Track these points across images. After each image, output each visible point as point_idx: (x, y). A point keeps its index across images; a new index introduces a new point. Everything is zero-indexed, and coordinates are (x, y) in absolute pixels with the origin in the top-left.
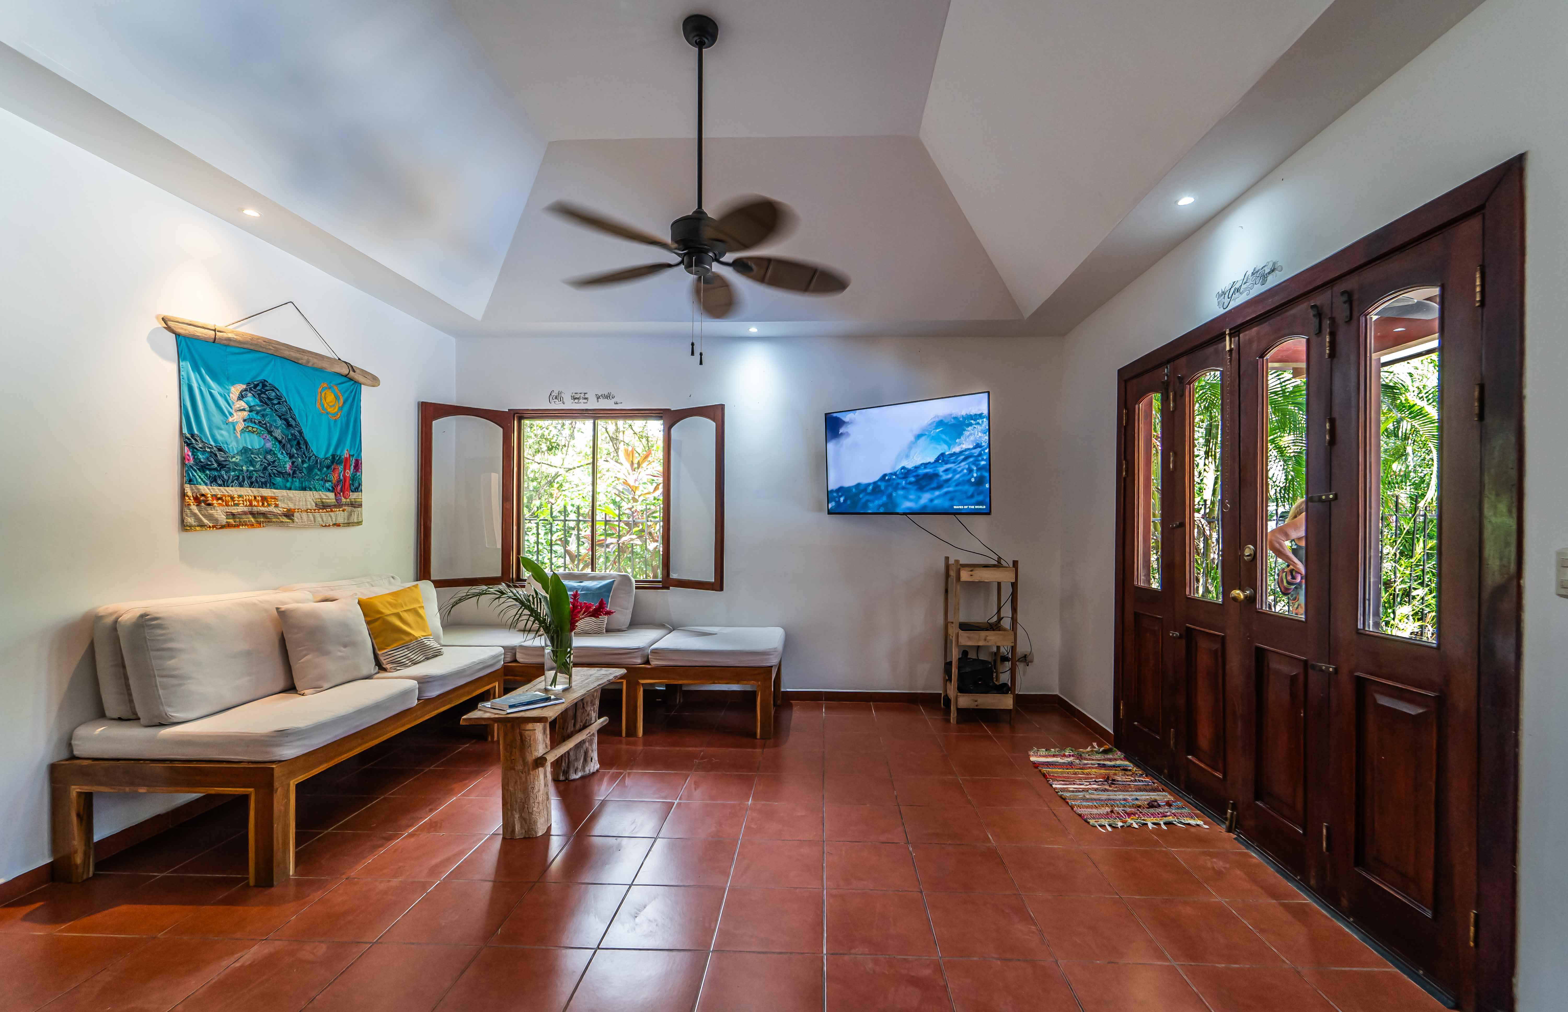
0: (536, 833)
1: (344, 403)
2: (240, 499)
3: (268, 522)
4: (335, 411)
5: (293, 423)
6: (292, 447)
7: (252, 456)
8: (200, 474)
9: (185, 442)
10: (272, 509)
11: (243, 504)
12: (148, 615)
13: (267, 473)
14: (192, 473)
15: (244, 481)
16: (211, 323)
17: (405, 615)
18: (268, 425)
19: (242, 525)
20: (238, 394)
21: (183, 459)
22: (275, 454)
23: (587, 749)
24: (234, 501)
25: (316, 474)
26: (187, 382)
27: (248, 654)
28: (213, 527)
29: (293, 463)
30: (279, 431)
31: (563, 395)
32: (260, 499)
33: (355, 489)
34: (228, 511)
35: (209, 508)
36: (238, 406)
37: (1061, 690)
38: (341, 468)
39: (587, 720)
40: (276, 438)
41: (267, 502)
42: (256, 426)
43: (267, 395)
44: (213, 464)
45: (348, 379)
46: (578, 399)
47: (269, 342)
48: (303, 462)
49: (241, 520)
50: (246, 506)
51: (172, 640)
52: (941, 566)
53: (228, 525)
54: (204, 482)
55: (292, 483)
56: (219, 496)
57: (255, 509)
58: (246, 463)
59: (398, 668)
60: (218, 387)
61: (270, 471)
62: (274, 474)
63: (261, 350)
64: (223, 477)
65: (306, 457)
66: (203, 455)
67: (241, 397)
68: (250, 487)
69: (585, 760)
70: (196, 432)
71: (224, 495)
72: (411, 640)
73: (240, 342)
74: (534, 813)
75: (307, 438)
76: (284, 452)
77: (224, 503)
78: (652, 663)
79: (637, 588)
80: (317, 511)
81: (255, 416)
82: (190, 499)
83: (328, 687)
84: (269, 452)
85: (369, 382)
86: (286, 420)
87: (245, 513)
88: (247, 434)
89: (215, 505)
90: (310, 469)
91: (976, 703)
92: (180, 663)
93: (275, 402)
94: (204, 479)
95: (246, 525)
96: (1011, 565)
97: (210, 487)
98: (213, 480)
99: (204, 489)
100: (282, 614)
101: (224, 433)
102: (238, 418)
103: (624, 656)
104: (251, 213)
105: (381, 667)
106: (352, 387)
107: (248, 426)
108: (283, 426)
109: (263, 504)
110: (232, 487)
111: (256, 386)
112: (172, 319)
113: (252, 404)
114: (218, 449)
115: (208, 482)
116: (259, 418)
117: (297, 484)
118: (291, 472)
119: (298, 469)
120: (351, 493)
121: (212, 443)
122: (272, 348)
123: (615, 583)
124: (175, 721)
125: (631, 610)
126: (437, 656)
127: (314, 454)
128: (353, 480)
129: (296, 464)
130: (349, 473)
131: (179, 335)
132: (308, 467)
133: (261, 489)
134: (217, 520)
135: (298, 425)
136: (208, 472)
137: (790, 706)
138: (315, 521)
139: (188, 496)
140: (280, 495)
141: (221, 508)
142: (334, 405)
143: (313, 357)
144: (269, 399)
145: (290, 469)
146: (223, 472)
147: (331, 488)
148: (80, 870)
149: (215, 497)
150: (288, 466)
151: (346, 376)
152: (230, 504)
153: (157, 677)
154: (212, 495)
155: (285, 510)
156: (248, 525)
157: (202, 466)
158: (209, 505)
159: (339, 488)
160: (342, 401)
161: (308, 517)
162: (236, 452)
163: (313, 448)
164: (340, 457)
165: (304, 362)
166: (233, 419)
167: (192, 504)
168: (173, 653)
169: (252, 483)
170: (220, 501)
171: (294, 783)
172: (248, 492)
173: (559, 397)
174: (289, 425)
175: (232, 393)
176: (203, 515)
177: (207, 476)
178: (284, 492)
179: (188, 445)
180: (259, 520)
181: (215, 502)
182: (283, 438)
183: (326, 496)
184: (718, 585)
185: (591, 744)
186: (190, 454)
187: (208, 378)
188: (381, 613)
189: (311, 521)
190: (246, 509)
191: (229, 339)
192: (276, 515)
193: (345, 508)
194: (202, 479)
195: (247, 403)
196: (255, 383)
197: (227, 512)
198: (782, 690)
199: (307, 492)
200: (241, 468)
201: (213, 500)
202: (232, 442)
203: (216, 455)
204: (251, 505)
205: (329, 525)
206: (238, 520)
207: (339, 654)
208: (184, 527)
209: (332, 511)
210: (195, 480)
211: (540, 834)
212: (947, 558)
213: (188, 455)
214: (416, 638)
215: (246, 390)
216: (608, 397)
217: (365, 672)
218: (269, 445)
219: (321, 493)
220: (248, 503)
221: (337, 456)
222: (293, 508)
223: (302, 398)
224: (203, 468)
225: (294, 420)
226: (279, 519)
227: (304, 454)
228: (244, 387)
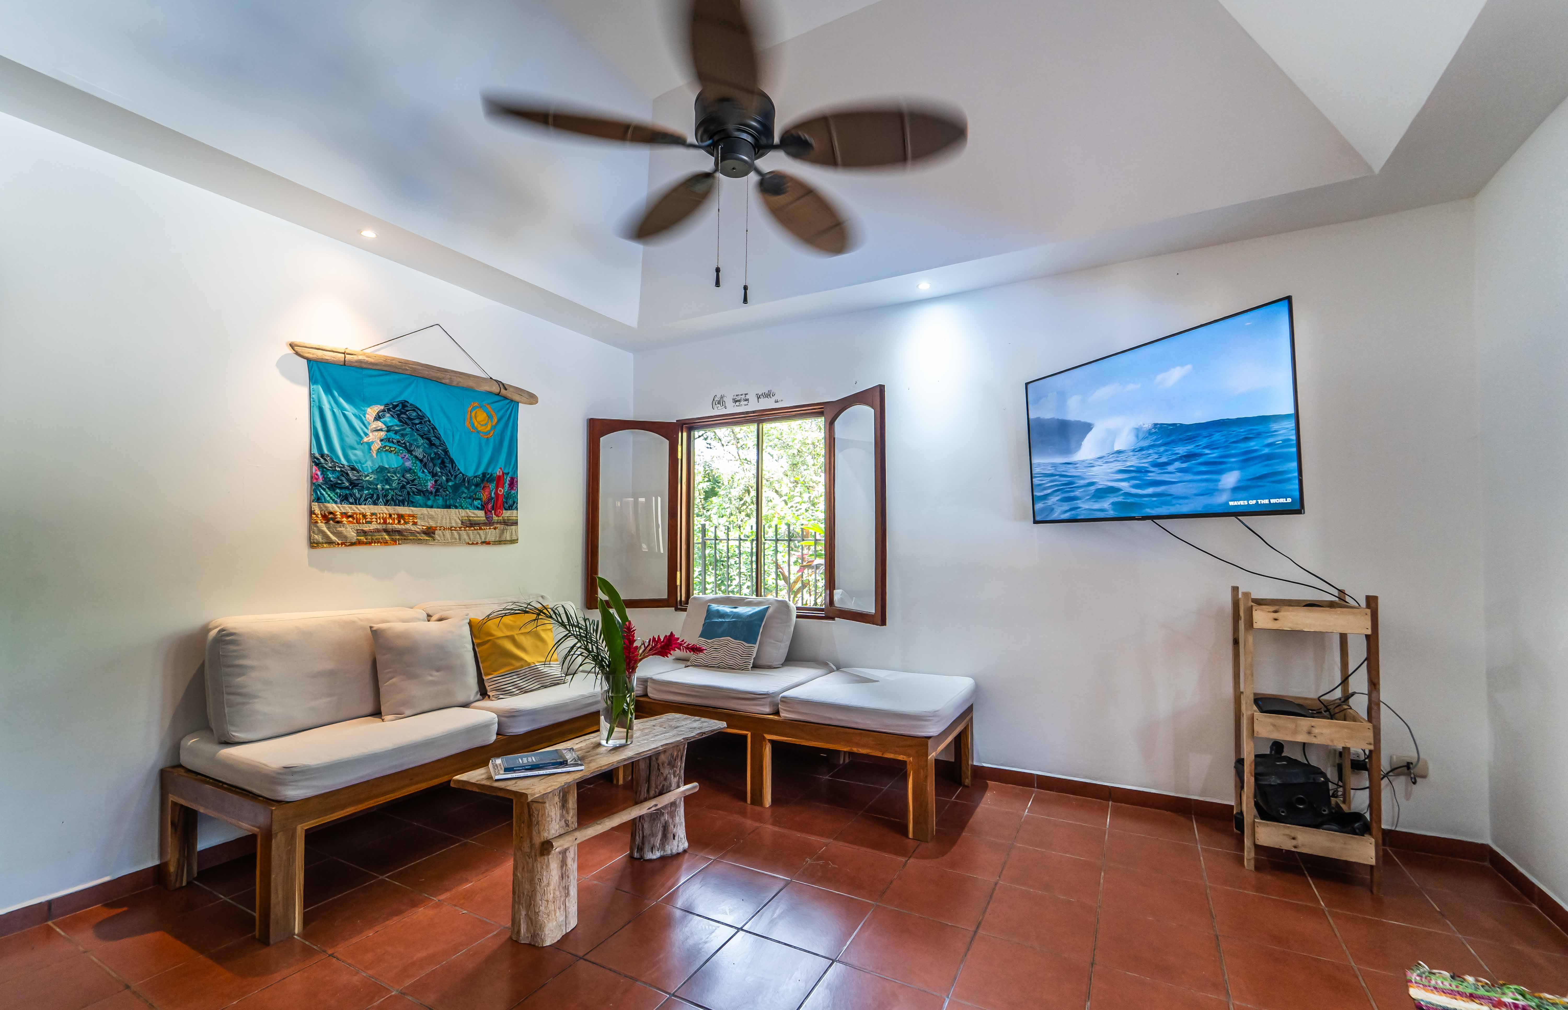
0: (543, 941)
1: (499, 420)
2: (373, 517)
3: (405, 539)
4: (487, 429)
5: (437, 442)
6: (435, 465)
7: (389, 475)
8: (329, 493)
9: (314, 462)
10: (409, 526)
11: (377, 522)
12: (224, 630)
13: (405, 491)
14: (320, 492)
15: (378, 498)
16: (341, 347)
17: (523, 640)
18: (408, 444)
19: (375, 543)
20: (374, 414)
21: (313, 477)
22: (414, 472)
23: (666, 823)
24: (366, 519)
25: (463, 492)
26: (317, 404)
27: (332, 674)
28: (342, 544)
29: (436, 481)
30: (421, 450)
31: (725, 399)
32: (396, 516)
33: (509, 507)
34: (359, 528)
35: (338, 525)
36: (374, 426)
37: (1495, 839)
38: (492, 486)
39: (663, 786)
40: (416, 457)
41: (404, 520)
42: (395, 446)
43: (407, 415)
44: (344, 483)
45: (502, 398)
46: (739, 401)
47: (407, 363)
48: (448, 480)
49: (373, 537)
50: (380, 523)
51: (244, 657)
52: (1227, 599)
53: (359, 543)
54: (333, 500)
55: (434, 501)
56: (349, 514)
57: (390, 527)
58: (382, 482)
59: (501, 696)
60: (352, 408)
61: (409, 489)
62: (413, 492)
63: (397, 370)
64: (355, 495)
65: (452, 476)
66: (333, 474)
67: (378, 418)
68: (385, 505)
69: (665, 836)
70: (326, 451)
71: (355, 513)
72: (522, 666)
73: (371, 364)
74: (541, 914)
75: (453, 456)
76: (425, 471)
77: (355, 521)
78: (781, 714)
79: (798, 617)
80: (463, 529)
81: (393, 436)
82: (318, 517)
83: (411, 714)
84: (409, 470)
85: (524, 399)
86: (428, 439)
87: (378, 531)
88: (383, 454)
89: (345, 522)
90: (456, 488)
91: (1294, 842)
92: (249, 682)
93: (417, 421)
94: (334, 498)
95: (378, 542)
96: (1363, 604)
97: (340, 505)
98: (345, 499)
99: (333, 507)
100: (375, 634)
101: (358, 453)
102: (375, 438)
103: (748, 702)
104: (369, 234)
105: (483, 693)
106: (508, 406)
107: (385, 447)
108: (425, 445)
109: (399, 522)
110: (365, 504)
111: (395, 407)
112: (299, 344)
113: (390, 425)
114: (351, 468)
115: (339, 501)
116: (398, 437)
117: (440, 501)
118: (434, 491)
119: (442, 487)
120: (504, 511)
121: (344, 462)
122: (408, 368)
123: (770, 611)
124: (237, 740)
125: (788, 643)
126: (558, 684)
127: (461, 473)
128: (507, 498)
129: (439, 482)
130: (502, 491)
131: (310, 361)
132: (453, 485)
133: (397, 508)
134: (346, 537)
135: (443, 444)
136: (338, 491)
137: (985, 788)
138: (460, 539)
139: (315, 514)
140: (419, 513)
141: (351, 525)
142: (486, 424)
143: (457, 376)
144: (409, 418)
145: (431, 487)
146: (355, 491)
147: (479, 506)
148: (173, 878)
149: (345, 515)
150: (430, 484)
151: (498, 394)
152: (361, 521)
153: (225, 695)
154: (342, 514)
155: (424, 528)
156: (381, 543)
157: (332, 485)
158: (338, 522)
159: (490, 506)
160: (496, 420)
161: (452, 534)
162: (371, 471)
163: (461, 466)
164: (491, 475)
165: (447, 381)
166: (368, 439)
167: (319, 521)
168: (243, 670)
169: (387, 501)
170: (350, 519)
171: (302, 828)
172: (382, 510)
173: (720, 401)
174: (431, 444)
175: (368, 414)
176: (331, 533)
177: (337, 495)
178: (425, 511)
179: (317, 464)
180: (393, 537)
181: (344, 519)
182: (424, 457)
183: (474, 513)
184: (880, 618)
185: (672, 815)
186: (319, 473)
187: (341, 400)
188: (490, 635)
189: (456, 539)
190: (379, 527)
191: (360, 362)
192: (413, 533)
193: (497, 526)
194: (331, 498)
195: (384, 423)
196: (394, 404)
197: (357, 530)
198: (975, 763)
199: (451, 509)
200: (375, 486)
201: (342, 517)
202: (366, 461)
203: (347, 474)
204: (385, 522)
205: (477, 543)
206: (369, 537)
207: (430, 678)
208: (313, 544)
209: (481, 529)
210: (323, 498)
211: (548, 943)
212: (1235, 589)
213: (317, 475)
214: (529, 664)
215: (384, 411)
216: (768, 395)
217: (461, 698)
218: (408, 464)
219: (468, 510)
220: (382, 521)
221: (488, 474)
222: (435, 526)
223: (448, 418)
224: (333, 487)
225: (439, 438)
226: (416, 536)
227: (450, 472)
228: (382, 407)
